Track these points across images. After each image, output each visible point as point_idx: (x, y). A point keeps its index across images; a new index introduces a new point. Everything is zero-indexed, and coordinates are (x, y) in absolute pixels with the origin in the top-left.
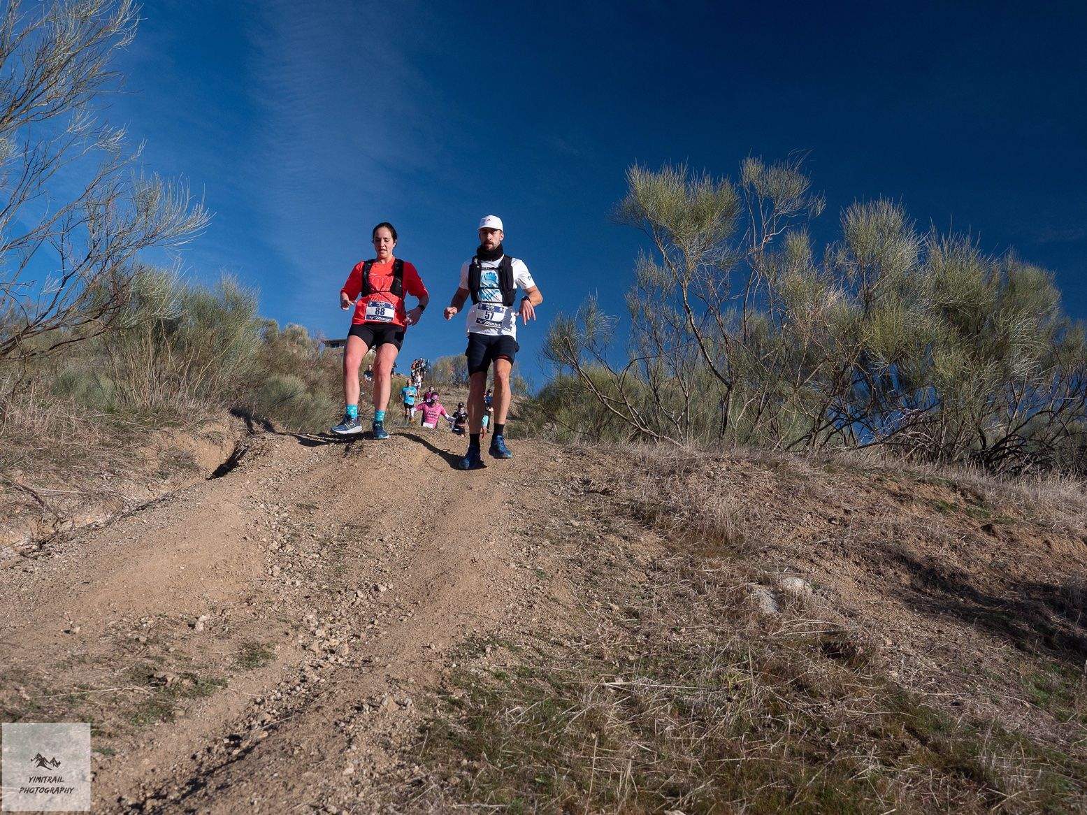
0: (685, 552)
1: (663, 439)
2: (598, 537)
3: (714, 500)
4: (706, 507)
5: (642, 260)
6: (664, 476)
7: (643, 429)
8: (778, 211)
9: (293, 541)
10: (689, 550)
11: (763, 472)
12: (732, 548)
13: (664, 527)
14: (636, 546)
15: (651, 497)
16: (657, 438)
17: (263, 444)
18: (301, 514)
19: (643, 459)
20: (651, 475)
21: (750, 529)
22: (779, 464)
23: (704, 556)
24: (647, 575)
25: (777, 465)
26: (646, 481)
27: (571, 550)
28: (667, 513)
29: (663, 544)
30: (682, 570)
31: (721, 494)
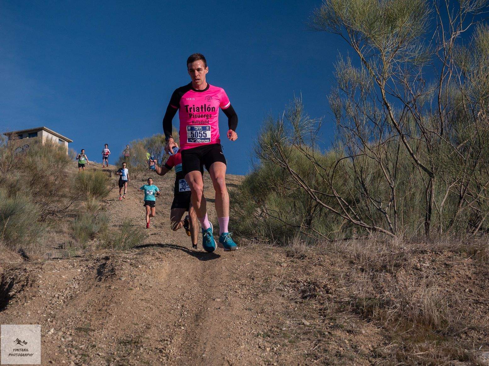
0: (399, 339)
1: (374, 230)
2: (327, 333)
3: (421, 291)
4: (414, 299)
5: (341, 63)
6: (377, 271)
7: (353, 221)
8: (464, 9)
9: (85, 361)
10: (402, 337)
11: (463, 261)
12: (438, 332)
13: (380, 319)
14: (360, 338)
15: (367, 292)
16: (369, 229)
17: (27, 275)
18: (82, 336)
19: (358, 257)
20: (366, 271)
21: (452, 313)
22: (477, 251)
23: (415, 341)
24: (370, 362)
25: (475, 251)
26: (363, 278)
27: (306, 346)
28: (382, 306)
29: (381, 334)
30: (398, 355)
31: (428, 285)
